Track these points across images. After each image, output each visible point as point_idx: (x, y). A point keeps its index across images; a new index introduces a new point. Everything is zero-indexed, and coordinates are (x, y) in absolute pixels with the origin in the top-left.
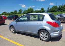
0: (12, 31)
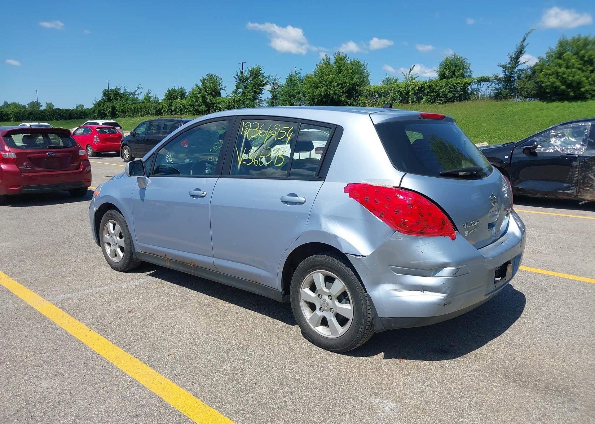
0: (108, 250)
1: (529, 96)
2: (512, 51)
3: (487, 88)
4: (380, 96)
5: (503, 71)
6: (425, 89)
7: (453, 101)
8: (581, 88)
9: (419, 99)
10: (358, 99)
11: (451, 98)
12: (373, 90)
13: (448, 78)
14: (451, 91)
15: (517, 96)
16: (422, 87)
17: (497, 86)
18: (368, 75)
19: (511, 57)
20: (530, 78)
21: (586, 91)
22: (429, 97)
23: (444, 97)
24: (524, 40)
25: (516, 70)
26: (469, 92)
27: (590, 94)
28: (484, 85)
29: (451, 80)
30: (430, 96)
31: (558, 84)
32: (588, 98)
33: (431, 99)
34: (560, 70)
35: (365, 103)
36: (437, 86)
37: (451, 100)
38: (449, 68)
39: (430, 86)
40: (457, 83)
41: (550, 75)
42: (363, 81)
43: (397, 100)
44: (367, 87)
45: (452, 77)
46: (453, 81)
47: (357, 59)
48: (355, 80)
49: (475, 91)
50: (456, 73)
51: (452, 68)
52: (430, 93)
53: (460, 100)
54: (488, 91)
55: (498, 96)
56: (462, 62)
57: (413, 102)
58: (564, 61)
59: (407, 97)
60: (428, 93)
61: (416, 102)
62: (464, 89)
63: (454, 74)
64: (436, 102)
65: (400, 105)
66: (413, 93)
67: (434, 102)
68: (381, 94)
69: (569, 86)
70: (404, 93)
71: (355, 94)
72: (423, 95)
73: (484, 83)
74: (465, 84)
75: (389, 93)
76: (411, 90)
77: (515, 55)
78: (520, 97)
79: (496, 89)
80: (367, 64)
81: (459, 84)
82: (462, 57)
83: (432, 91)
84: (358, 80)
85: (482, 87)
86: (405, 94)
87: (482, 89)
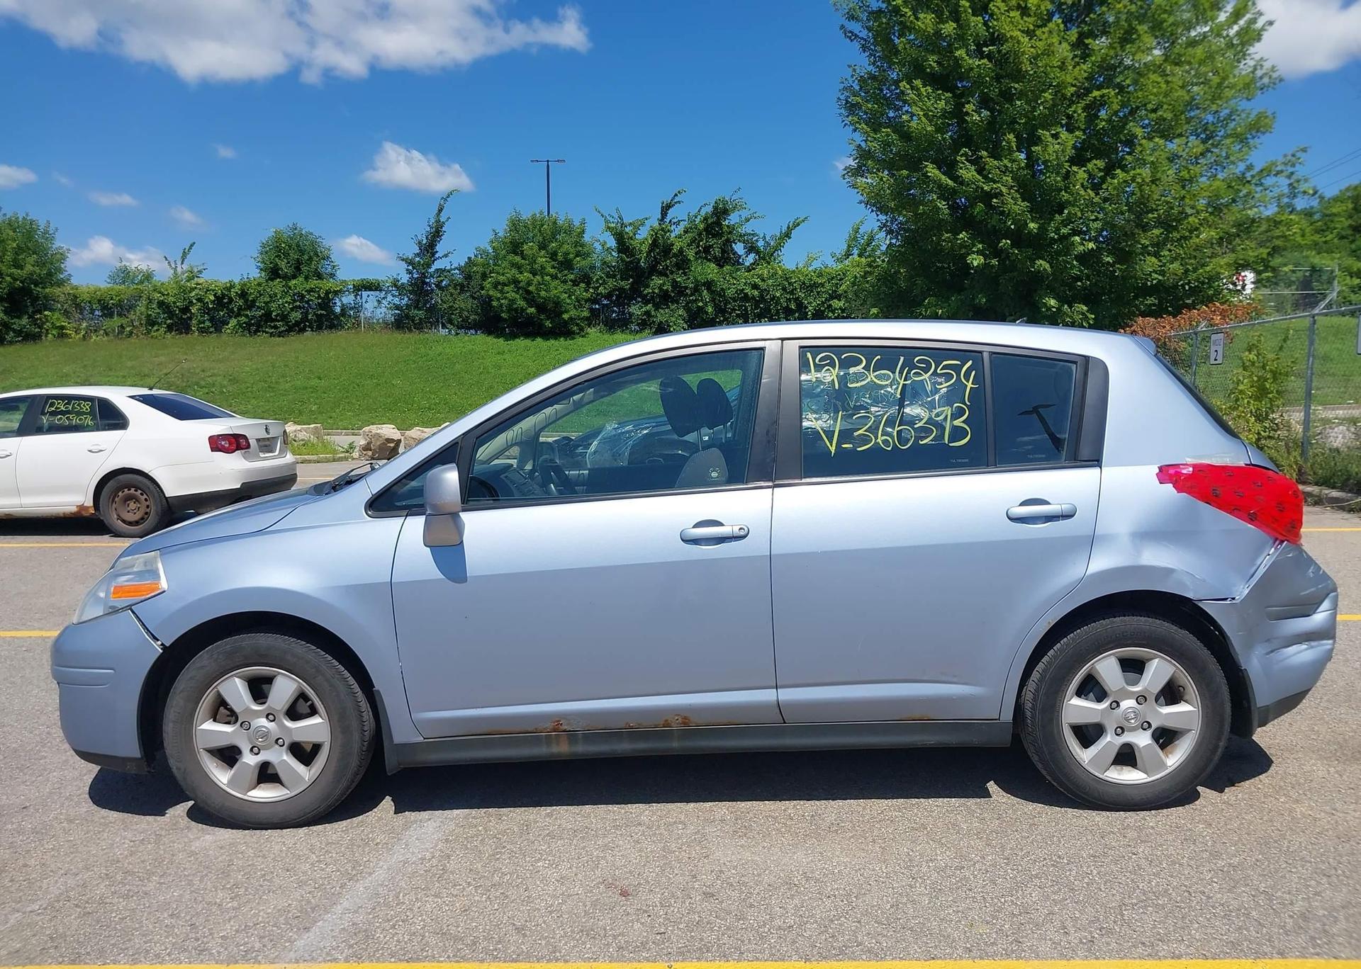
0: (218, 770)
1: (465, 326)
2: (422, 232)
3: (376, 304)
4: (107, 311)
5: (407, 270)
6: (231, 300)
7: (302, 330)
8: (562, 313)
9: (218, 325)
10: (40, 319)
11: (297, 324)
12: (86, 297)
13: (286, 278)
14: (296, 307)
15: (442, 323)
16: (223, 295)
17: (397, 301)
18: (63, 258)
19: (420, 243)
20: (462, 288)
21: (571, 319)
22: (243, 319)
23: (282, 320)
24: (440, 210)
25: (432, 270)
26: (338, 310)
27: (577, 325)
28: (368, 296)
29: (294, 282)
30: (247, 316)
31: (522, 303)
32: (574, 333)
33: (249, 325)
34: (521, 277)
35: (62, 328)
36: (261, 295)
37: (298, 327)
38: (286, 255)
39: (243, 295)
40: (310, 291)
41: (504, 284)
42: (51, 271)
43: (160, 324)
44: (67, 289)
45: (294, 277)
46: (298, 284)
47: (27, 215)
48: (29, 268)
49: (351, 309)
50: (304, 268)
51: (294, 256)
52: (245, 310)
53: (320, 328)
54: (378, 311)
55: (402, 322)
56: (313, 243)
57: (203, 331)
58: (523, 259)
59: (185, 317)
60: (240, 309)
61: (211, 330)
62: (326, 303)
63: (298, 269)
64: (263, 332)
65: (169, 336)
66: (200, 309)
67: (256, 332)
68: (108, 307)
69: (541, 308)
70: (177, 307)
71: (32, 305)
72: (229, 315)
73: (369, 293)
74: (327, 293)
75: (131, 307)
76: (194, 301)
77: (427, 238)
78: (449, 326)
79: (397, 307)
80: (57, 229)
81: (314, 292)
82: (311, 234)
83: (251, 305)
84: (37, 269)
85: (366, 302)
86: (180, 310)
87: (366, 305)
